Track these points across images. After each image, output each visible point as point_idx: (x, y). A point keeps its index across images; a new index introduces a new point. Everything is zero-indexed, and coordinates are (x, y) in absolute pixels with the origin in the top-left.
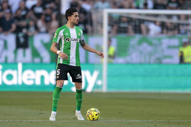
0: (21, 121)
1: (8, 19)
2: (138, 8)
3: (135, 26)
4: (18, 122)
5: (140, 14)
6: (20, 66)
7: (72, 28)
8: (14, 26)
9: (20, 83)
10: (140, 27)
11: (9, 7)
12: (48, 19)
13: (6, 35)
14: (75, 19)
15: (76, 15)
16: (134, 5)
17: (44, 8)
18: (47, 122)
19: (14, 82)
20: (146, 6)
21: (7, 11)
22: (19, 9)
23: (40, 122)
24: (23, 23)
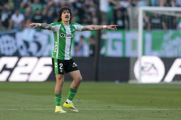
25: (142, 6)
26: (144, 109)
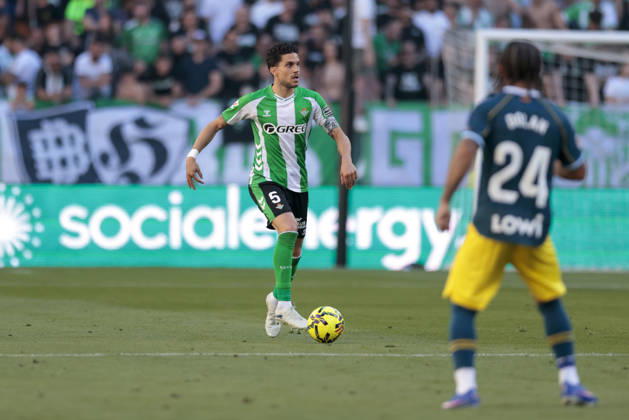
0: (236, 356)
1: (199, 58)
2: (573, 26)
3: (568, 78)
4: (226, 356)
5: (580, 45)
6: (233, 195)
7: (285, 97)
8: (216, 79)
9: (234, 244)
10: (581, 80)
11: (203, 24)
12: (315, 57)
13: (193, 105)
14: (286, 74)
15: (292, 60)
16: (564, 17)
17: (303, 28)
18: (310, 357)
19: (216, 241)
20: (596, 19)
21: (198, 35)
22: (233, 28)
23: (290, 357)
24: (245, 70)
25: (485, 26)
26: (501, 355)
